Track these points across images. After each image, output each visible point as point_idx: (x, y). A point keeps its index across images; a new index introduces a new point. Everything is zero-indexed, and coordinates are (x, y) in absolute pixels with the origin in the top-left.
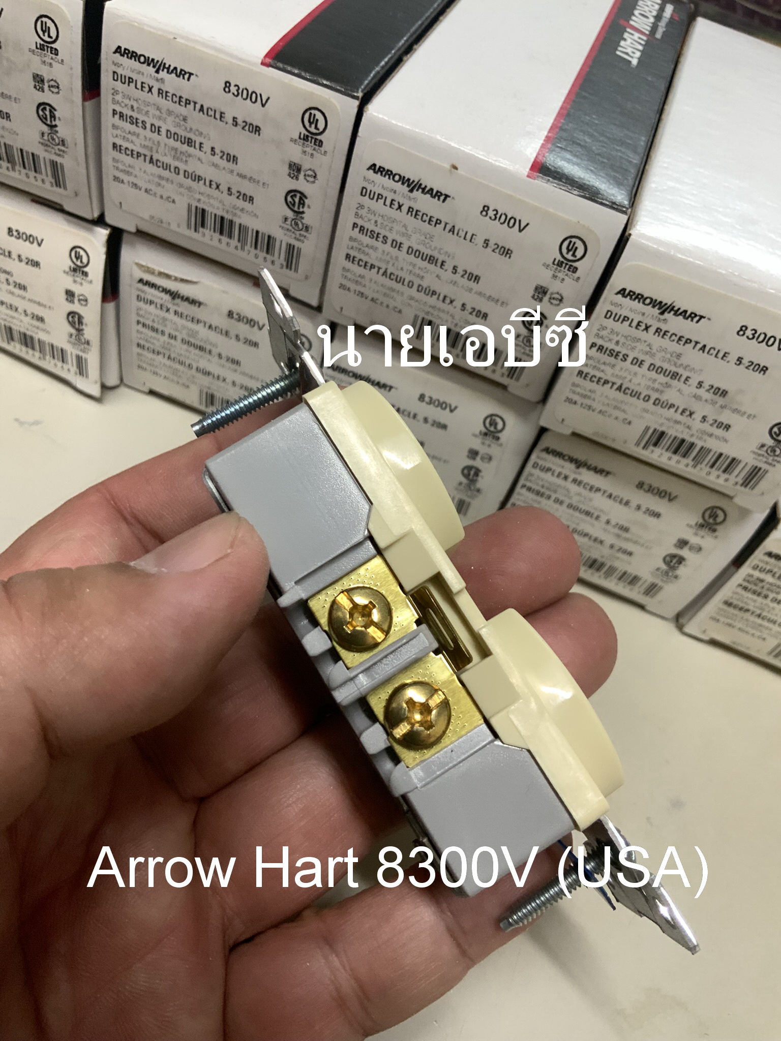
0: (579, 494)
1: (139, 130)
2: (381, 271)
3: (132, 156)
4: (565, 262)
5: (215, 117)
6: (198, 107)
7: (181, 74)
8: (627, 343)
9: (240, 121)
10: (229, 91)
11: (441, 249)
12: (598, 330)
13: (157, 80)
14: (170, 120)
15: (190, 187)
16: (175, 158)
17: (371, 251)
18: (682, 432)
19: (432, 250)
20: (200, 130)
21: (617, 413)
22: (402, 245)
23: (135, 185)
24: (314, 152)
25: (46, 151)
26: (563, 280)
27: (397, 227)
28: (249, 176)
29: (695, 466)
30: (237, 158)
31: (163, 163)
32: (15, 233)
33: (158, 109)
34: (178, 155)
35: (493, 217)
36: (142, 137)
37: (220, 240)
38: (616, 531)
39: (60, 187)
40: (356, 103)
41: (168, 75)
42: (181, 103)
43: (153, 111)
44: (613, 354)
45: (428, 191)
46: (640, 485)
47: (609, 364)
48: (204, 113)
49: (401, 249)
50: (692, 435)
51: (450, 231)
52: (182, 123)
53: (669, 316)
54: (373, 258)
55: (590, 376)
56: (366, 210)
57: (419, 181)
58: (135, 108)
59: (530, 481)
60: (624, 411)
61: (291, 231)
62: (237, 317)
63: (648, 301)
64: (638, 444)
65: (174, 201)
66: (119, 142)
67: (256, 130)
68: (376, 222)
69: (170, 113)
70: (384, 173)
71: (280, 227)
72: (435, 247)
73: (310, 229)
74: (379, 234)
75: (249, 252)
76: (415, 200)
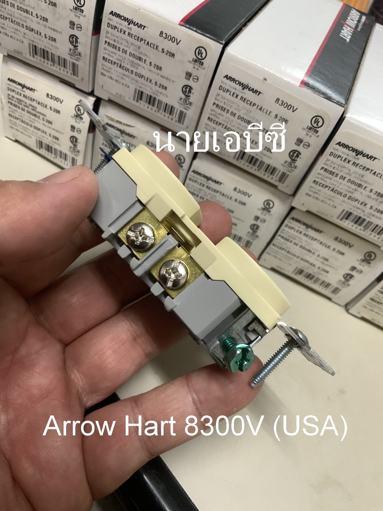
0: (306, 241)
1: (117, 51)
2: (224, 127)
3: (111, 64)
4: (313, 128)
5: (154, 48)
6: (146, 42)
7: (140, 26)
8: (339, 168)
9: (165, 50)
10: (162, 36)
11: (254, 118)
12: (326, 161)
13: (128, 28)
14: (132, 47)
15: (137, 81)
17: (220, 117)
18: (360, 213)
19: (250, 118)
20: (146, 53)
21: (330, 202)
23: (111, 78)
24: (199, 68)
25: (71, 58)
26: (311, 136)
28: (166, 77)
29: (364, 231)
30: (162, 68)
31: (126, 68)
32: (50, 96)
33: (127, 42)
34: (133, 65)
35: (281, 104)
36: (117, 55)
37: (148, 107)
38: (322, 260)
39: (75, 75)
40: (222, 46)
41: (134, 26)
42: (138, 40)
43: (124, 43)
44: (332, 173)
45: (251, 90)
46: (336, 239)
47: (329, 178)
48: (148, 46)
49: (235, 116)
50: (365, 215)
51: (259, 109)
52: (137, 49)
53: (360, 157)
54: (221, 120)
55: (319, 183)
56: (221, 96)
57: (248, 84)
58: (116, 41)
59: (283, 233)
60: (333, 201)
61: (183, 104)
62: (151, 144)
63: (351, 149)
64: (338, 218)
65: (128, 87)
66: (106, 56)
67: (172, 56)
68: (225, 103)
69: (132, 44)
70: (231, 80)
71: (178, 102)
72: (252, 117)
73: (192, 104)
74: (225, 108)
75: (161, 113)
76: (245, 93)
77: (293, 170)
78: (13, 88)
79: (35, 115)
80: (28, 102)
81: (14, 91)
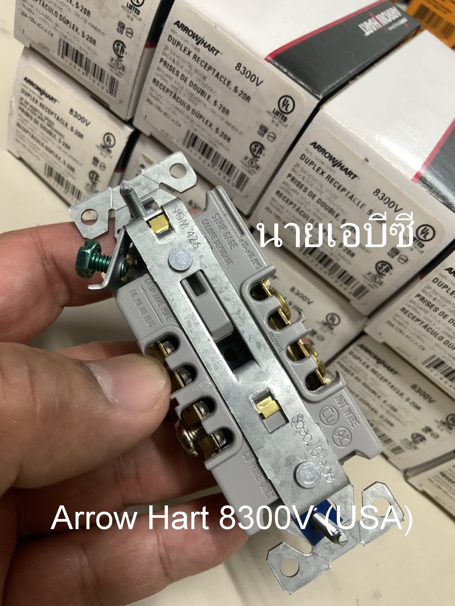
0: (373, 379)
1: (173, 76)
2: (296, 208)
3: (163, 91)
4: (417, 239)
5: (224, 83)
6: (216, 73)
8: (441, 301)
9: (239, 90)
10: (239, 70)
11: (339, 206)
12: (425, 287)
13: (196, 49)
14: (195, 75)
15: (193, 121)
16: (190, 100)
17: (294, 194)
19: (333, 205)
20: (212, 87)
21: (417, 340)
22: (315, 197)
23: (159, 108)
24: (280, 124)
25: (111, 70)
26: (412, 250)
27: (316, 185)
28: (233, 125)
30: (229, 112)
31: (181, 100)
32: (74, 113)
33: (190, 66)
34: (192, 99)
35: (381, 198)
36: (173, 80)
37: (200, 158)
38: (388, 408)
39: (112, 95)
40: (317, 102)
41: (204, 48)
42: (206, 67)
43: (186, 67)
44: (429, 304)
45: (345, 169)
46: (414, 387)
47: (424, 310)
48: (218, 78)
51: (350, 197)
52: (202, 80)
54: (294, 198)
55: (408, 313)
56: (300, 168)
57: (341, 161)
58: (175, 61)
59: (344, 361)
60: (423, 341)
61: (247, 166)
62: (194, 206)
64: (423, 363)
65: (180, 125)
66: (158, 79)
67: (247, 99)
68: (304, 178)
69: (196, 71)
70: (320, 150)
71: (241, 161)
72: (336, 204)
73: (259, 169)
74: (303, 185)
75: (216, 170)
76: (334, 172)
77: (377, 287)
78: (29, 92)
79: (50, 133)
80: (45, 114)
81: (29, 95)
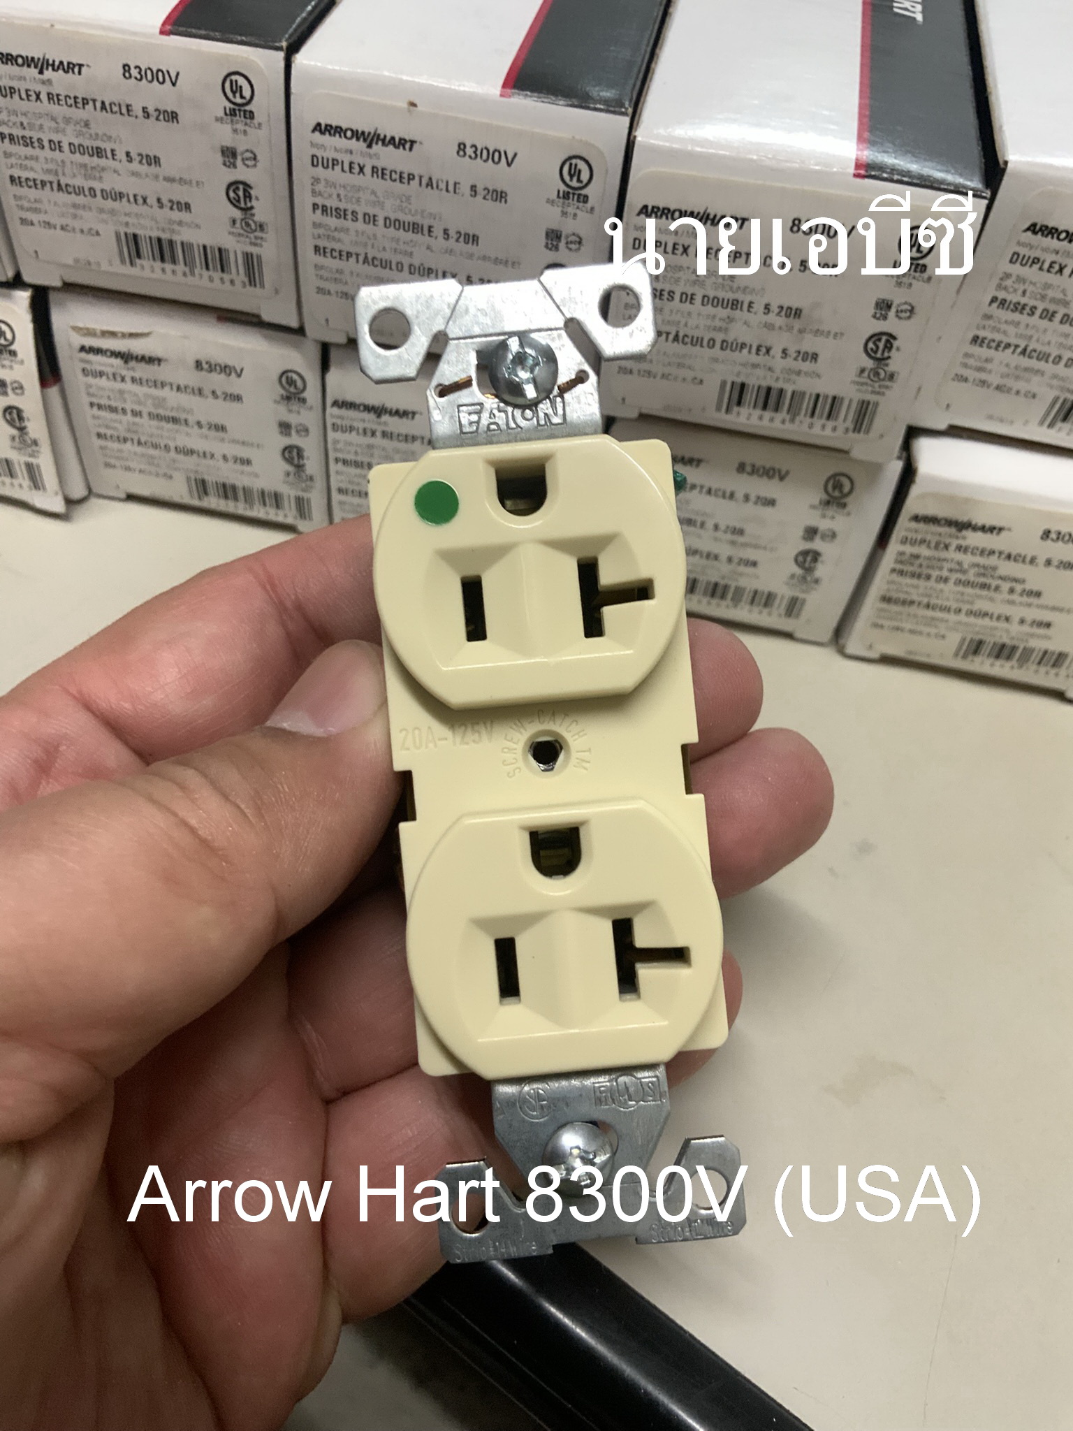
1: (37, 152)
2: (361, 259)
3: (36, 188)
5: (121, 114)
6: (98, 105)
9: (151, 110)
10: (130, 76)
11: (423, 211)
13: (43, 82)
14: (70, 129)
15: (113, 210)
16: (86, 177)
17: (342, 235)
18: (765, 378)
19: (413, 215)
20: (108, 134)
21: (683, 373)
22: (376, 218)
23: (48, 225)
24: (247, 128)
26: (575, 215)
27: (365, 196)
28: (177, 178)
29: (792, 420)
30: (159, 159)
31: (74, 187)
33: (53, 119)
34: (89, 172)
35: (473, 155)
36: (42, 159)
37: (163, 270)
38: (729, 536)
40: (282, 55)
41: (55, 73)
42: (78, 105)
43: (48, 124)
45: (389, 142)
46: (741, 468)
48: (107, 112)
49: (377, 223)
50: (777, 379)
51: (427, 185)
52: (84, 130)
54: (347, 244)
56: (323, 183)
57: (376, 131)
58: (25, 124)
60: (689, 367)
61: (243, 235)
62: (207, 366)
64: (718, 409)
65: (98, 234)
66: (16, 172)
67: (173, 118)
68: (338, 196)
69: (67, 120)
71: (230, 233)
72: (416, 211)
73: (265, 227)
74: (345, 210)
75: (201, 276)
76: (377, 156)
